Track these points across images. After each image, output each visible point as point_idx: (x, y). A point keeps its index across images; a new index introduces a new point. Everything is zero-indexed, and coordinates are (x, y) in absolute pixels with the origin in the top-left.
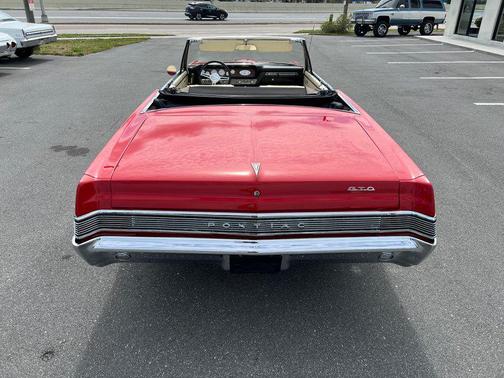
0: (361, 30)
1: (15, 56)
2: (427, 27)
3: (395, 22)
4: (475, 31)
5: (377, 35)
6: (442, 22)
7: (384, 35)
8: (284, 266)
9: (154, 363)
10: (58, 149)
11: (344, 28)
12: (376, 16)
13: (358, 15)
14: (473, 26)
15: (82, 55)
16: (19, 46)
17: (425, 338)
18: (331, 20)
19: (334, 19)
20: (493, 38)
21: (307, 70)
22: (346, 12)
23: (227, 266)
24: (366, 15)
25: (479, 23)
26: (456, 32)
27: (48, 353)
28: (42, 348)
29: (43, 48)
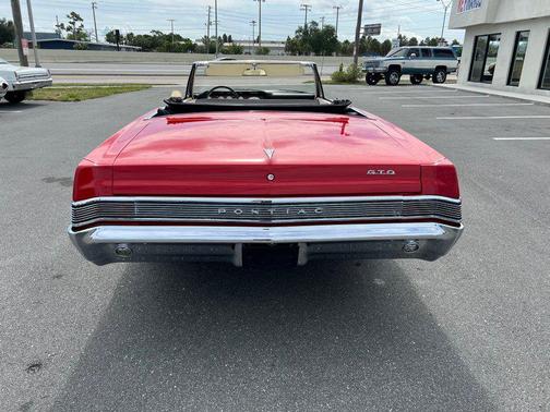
0: (373, 79)
1: (5, 101)
2: (439, 76)
3: (407, 71)
4: (489, 79)
5: (389, 83)
6: (454, 70)
7: (396, 84)
8: (302, 260)
9: (157, 373)
10: (50, 180)
11: (355, 78)
12: (387, 64)
13: (369, 64)
14: (486, 73)
15: (78, 100)
16: (10, 89)
17: (458, 342)
18: (341, 70)
19: (345, 69)
20: (508, 84)
21: (318, 96)
22: (356, 61)
23: (238, 261)
24: (377, 64)
25: (492, 70)
26: (469, 80)
27: (35, 366)
28: (28, 361)
29: (36, 94)
